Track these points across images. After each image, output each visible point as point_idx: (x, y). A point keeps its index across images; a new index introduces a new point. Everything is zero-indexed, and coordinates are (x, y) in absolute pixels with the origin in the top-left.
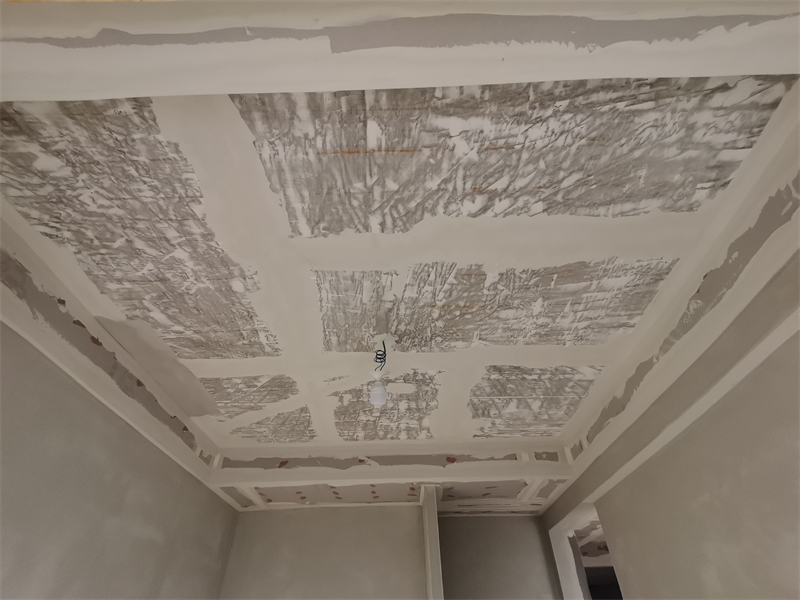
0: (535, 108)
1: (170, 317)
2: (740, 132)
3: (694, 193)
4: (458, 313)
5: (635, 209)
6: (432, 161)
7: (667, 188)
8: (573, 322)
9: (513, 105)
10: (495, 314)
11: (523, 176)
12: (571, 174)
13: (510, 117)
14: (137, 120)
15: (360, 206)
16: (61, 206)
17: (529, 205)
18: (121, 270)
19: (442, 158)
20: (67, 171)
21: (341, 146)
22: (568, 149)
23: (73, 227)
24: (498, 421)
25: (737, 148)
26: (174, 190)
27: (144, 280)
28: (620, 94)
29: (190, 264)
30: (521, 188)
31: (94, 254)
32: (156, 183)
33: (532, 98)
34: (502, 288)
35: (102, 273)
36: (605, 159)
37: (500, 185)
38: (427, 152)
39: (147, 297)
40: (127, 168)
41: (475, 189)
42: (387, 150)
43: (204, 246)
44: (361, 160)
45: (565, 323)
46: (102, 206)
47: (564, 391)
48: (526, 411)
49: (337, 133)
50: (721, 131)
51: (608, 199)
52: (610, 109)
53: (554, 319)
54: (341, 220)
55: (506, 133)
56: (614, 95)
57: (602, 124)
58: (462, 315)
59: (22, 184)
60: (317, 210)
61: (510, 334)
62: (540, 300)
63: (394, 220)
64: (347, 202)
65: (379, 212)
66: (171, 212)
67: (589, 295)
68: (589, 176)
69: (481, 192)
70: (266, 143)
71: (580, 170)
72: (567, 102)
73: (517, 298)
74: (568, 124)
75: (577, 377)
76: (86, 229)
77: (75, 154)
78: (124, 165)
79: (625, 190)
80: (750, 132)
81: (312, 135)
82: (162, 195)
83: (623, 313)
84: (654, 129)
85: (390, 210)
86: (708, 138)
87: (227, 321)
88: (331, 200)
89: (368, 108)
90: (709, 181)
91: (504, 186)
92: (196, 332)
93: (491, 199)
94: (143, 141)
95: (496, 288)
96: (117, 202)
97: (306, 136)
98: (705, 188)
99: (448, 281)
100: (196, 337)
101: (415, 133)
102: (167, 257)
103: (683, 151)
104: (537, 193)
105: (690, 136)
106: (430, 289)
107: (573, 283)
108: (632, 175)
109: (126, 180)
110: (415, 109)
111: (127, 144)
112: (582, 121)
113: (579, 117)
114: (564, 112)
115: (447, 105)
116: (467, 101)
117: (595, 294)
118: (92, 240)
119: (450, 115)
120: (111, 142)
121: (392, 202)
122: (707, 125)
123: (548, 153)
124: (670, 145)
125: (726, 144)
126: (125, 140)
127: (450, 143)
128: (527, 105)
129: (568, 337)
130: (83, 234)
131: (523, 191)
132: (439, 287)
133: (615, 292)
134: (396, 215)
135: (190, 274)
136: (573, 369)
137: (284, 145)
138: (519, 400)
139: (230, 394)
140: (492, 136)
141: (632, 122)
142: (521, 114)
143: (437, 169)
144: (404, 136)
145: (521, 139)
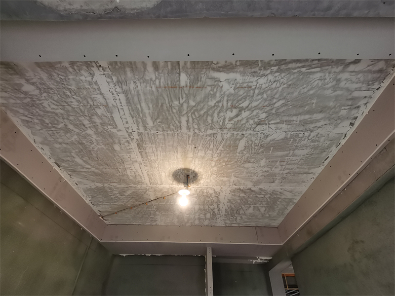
0: (261, 70)
1: (84, 161)
2: (363, 83)
3: (340, 111)
4: (224, 164)
5: (311, 118)
6: (211, 92)
7: (326, 109)
8: (281, 170)
9: (251, 68)
10: (242, 165)
11: (256, 101)
12: (279, 100)
13: (250, 73)
14: (71, 70)
15: (177, 112)
16: (34, 108)
17: (259, 115)
18: (61, 138)
19: (216, 91)
20: (37, 92)
21: (168, 84)
22: (278, 89)
23: (39, 118)
24: (243, 217)
25: (362, 91)
26: (88, 102)
27: (72, 143)
28: (303, 64)
29: (94, 137)
30: (255, 107)
31: (49, 131)
32: (79, 99)
33: (260, 65)
34: (246, 153)
35: (52, 139)
36: (296, 94)
37: (245, 105)
38: (209, 88)
39: (74, 151)
40: (65, 91)
41: (232, 106)
42: (190, 87)
43: (102, 129)
44: (177, 91)
45: (277, 171)
46: (53, 109)
47: (277, 204)
48: (258, 212)
49: (166, 78)
50: (354, 82)
51: (298, 113)
52: (298, 71)
53: (271, 168)
54: (167, 118)
55: (248, 80)
56: (300, 65)
57: (294, 78)
58: (226, 165)
59: (16, 97)
60: (156, 114)
61: (250, 175)
62: (264, 159)
63: (193, 119)
64: (170, 110)
65: (186, 115)
66: (86, 112)
67: (289, 158)
68: (288, 102)
69: (235, 108)
70: (132, 82)
71: (284, 99)
72: (277, 67)
73: (253, 158)
74: (277, 78)
75: (283, 197)
76: (45, 119)
77: (41, 84)
78: (65, 90)
79: (306, 109)
80: (368, 83)
81: (154, 78)
82: (82, 105)
83: (305, 167)
84: (320, 81)
85: (191, 114)
86: (347, 85)
87: (111, 164)
88: (162, 109)
89: (181, 67)
90: (348, 106)
91: (247, 105)
92: (97, 169)
93: (240, 111)
94: (73, 79)
95: (243, 153)
96: (61, 107)
97: (151, 79)
98: (346, 109)
99: (219, 149)
100: (96, 171)
101: (203, 79)
102: (84, 133)
103: (334, 91)
104: (263, 109)
105: (338, 84)
106: (211, 152)
107: (281, 151)
108: (309, 102)
109: (65, 97)
110: (203, 68)
111: (66, 80)
112: (284, 76)
113: (283, 75)
114: (276, 72)
115: (219, 67)
116: (229, 66)
117: (291, 157)
118: (48, 124)
119: (221, 72)
120: (58, 79)
121: (192, 111)
122: (346, 79)
123: (268, 91)
124: (328, 89)
125: (356, 88)
126: (65, 79)
127: (221, 84)
128: (258, 68)
129: (279, 178)
130: (44, 121)
131: (256, 107)
132: (215, 151)
133: (302, 157)
134: (194, 117)
135: (94, 141)
136: (281, 193)
137: (141, 83)
138: (254, 207)
139: (112, 198)
140: (241, 82)
141: (309, 77)
142: (255, 72)
143: (214, 96)
144: (198, 80)
145: (255, 84)
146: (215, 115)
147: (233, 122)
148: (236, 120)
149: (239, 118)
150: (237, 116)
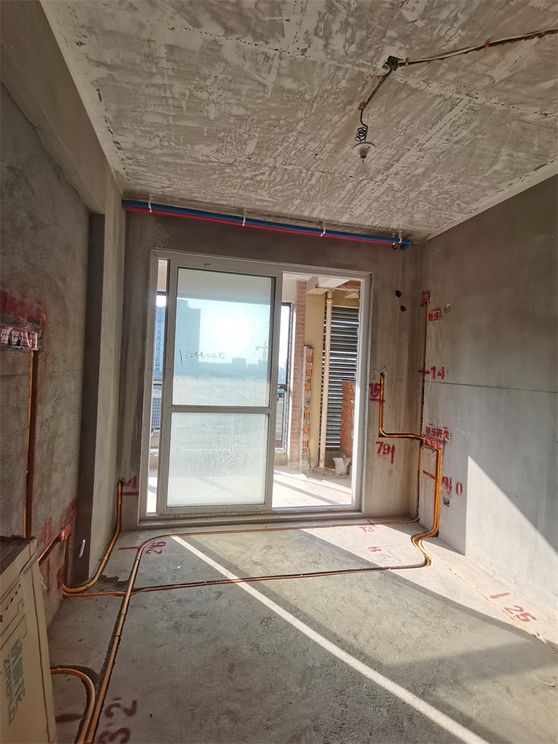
146: (278, 179)
147: (261, 171)
148: (257, 173)
149: (253, 173)
150: (256, 175)
